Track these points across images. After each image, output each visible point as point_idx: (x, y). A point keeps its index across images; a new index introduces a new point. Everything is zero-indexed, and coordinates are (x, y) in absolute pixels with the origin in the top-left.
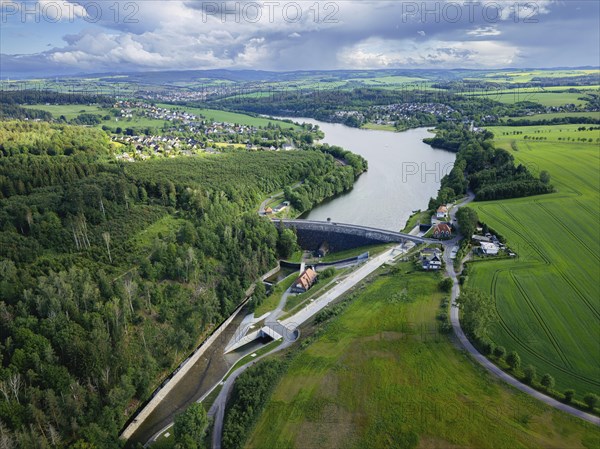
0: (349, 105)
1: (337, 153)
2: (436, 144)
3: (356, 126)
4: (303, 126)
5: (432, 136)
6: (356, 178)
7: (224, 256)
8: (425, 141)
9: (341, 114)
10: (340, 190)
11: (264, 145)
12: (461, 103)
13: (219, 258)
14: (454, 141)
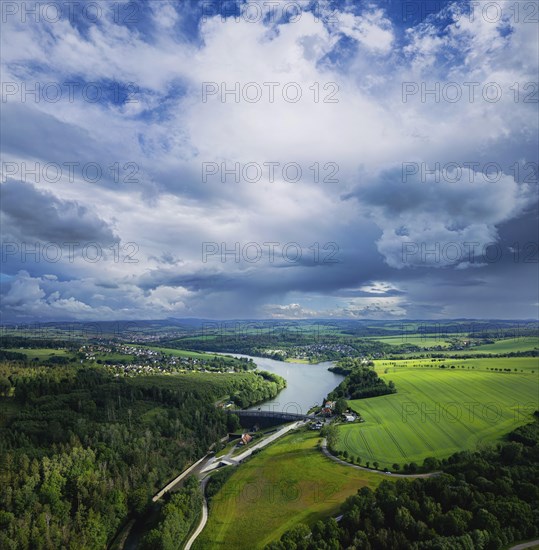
0: (276, 346)
1: (266, 376)
2: (336, 371)
3: (281, 360)
4: (241, 359)
5: (333, 366)
6: (279, 391)
7: (196, 428)
8: (329, 370)
9: (270, 352)
10: (268, 396)
11: (213, 370)
12: (359, 344)
13: (192, 429)
14: (348, 369)
